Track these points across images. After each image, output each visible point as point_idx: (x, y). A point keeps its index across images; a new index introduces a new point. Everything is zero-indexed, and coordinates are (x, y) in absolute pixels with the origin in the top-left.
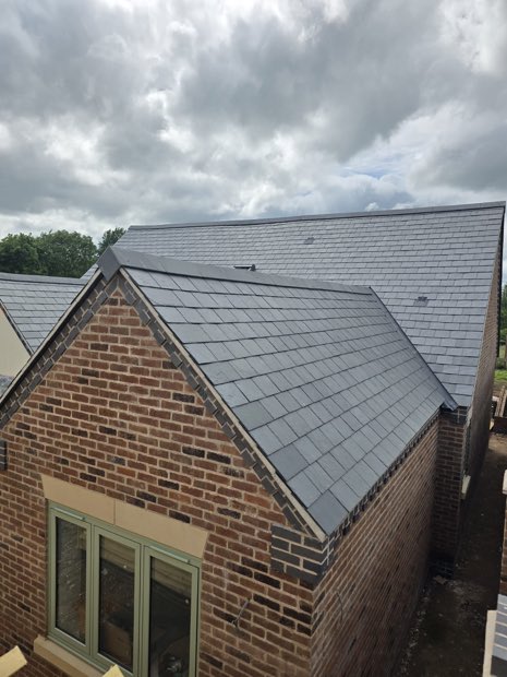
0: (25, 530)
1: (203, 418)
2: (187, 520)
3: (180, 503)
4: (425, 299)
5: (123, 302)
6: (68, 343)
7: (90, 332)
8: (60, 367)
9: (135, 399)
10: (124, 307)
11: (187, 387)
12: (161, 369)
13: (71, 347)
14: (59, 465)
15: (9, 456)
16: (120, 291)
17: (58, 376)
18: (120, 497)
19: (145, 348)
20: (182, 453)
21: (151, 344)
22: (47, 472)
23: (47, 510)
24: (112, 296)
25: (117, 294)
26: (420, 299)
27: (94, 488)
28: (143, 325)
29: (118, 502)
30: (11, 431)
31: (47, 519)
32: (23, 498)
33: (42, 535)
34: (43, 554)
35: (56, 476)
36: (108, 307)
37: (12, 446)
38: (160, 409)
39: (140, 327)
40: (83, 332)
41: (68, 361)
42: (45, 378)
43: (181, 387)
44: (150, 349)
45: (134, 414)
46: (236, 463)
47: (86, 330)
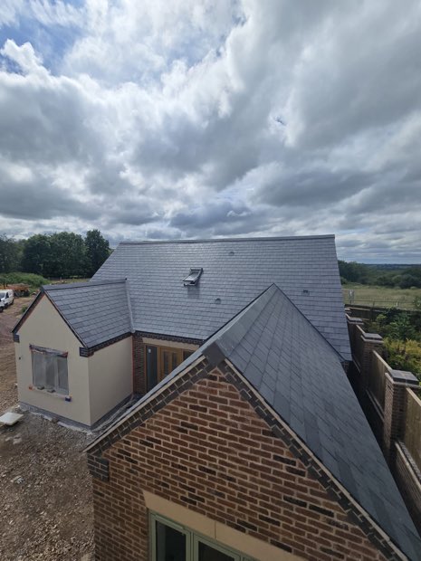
0: (127, 526)
1: (305, 479)
2: (289, 550)
3: (281, 536)
4: (307, 291)
5: (222, 379)
6: (168, 401)
7: (188, 396)
8: (160, 417)
9: (236, 453)
10: (222, 383)
11: (287, 453)
12: (261, 435)
13: (170, 404)
14: (160, 486)
15: (111, 472)
16: (218, 370)
17: (157, 423)
18: (221, 521)
19: (245, 417)
20: (283, 500)
21: (250, 415)
22: (149, 490)
23: (148, 515)
24: (210, 373)
25: (216, 372)
26: (304, 291)
27: (195, 509)
28: (242, 400)
29: (219, 525)
30: (113, 454)
31: (147, 521)
32: (125, 502)
33: (145, 533)
34: (145, 547)
35: (157, 493)
36: (207, 380)
37: (113, 464)
38: (260, 464)
39: (239, 400)
40: (182, 395)
41: (168, 414)
42: (145, 422)
43: (282, 452)
44: (250, 418)
45: (234, 463)
46: (339, 517)
47: (185, 393)
